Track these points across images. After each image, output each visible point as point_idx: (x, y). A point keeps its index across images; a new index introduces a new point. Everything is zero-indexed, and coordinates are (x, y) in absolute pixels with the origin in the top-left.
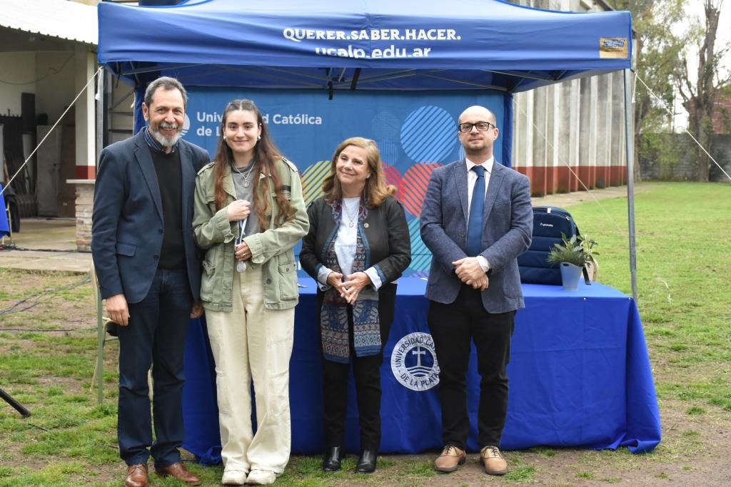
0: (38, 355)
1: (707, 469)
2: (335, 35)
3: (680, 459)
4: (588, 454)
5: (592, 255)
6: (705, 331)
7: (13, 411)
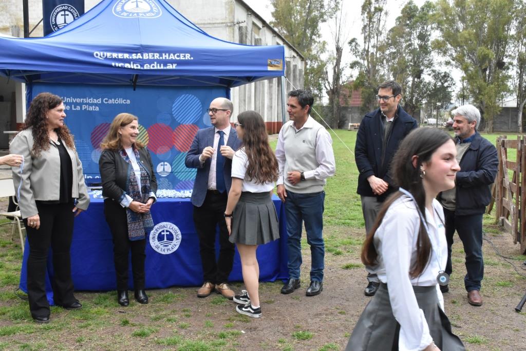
2: (123, 56)
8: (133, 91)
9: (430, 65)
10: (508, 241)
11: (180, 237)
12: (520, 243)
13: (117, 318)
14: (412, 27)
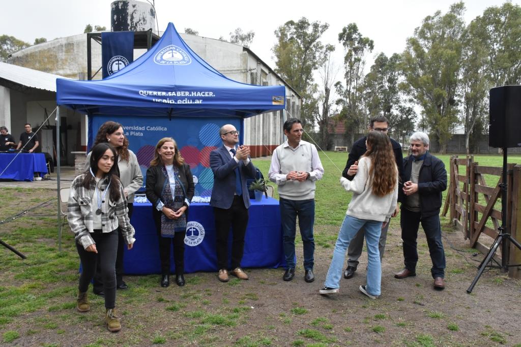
2: (161, 94)
5: (268, 187)
7: (17, 257)
8: (169, 121)
9: (398, 102)
10: (460, 237)
11: (204, 233)
12: (470, 239)
13: (154, 296)
14: (383, 73)
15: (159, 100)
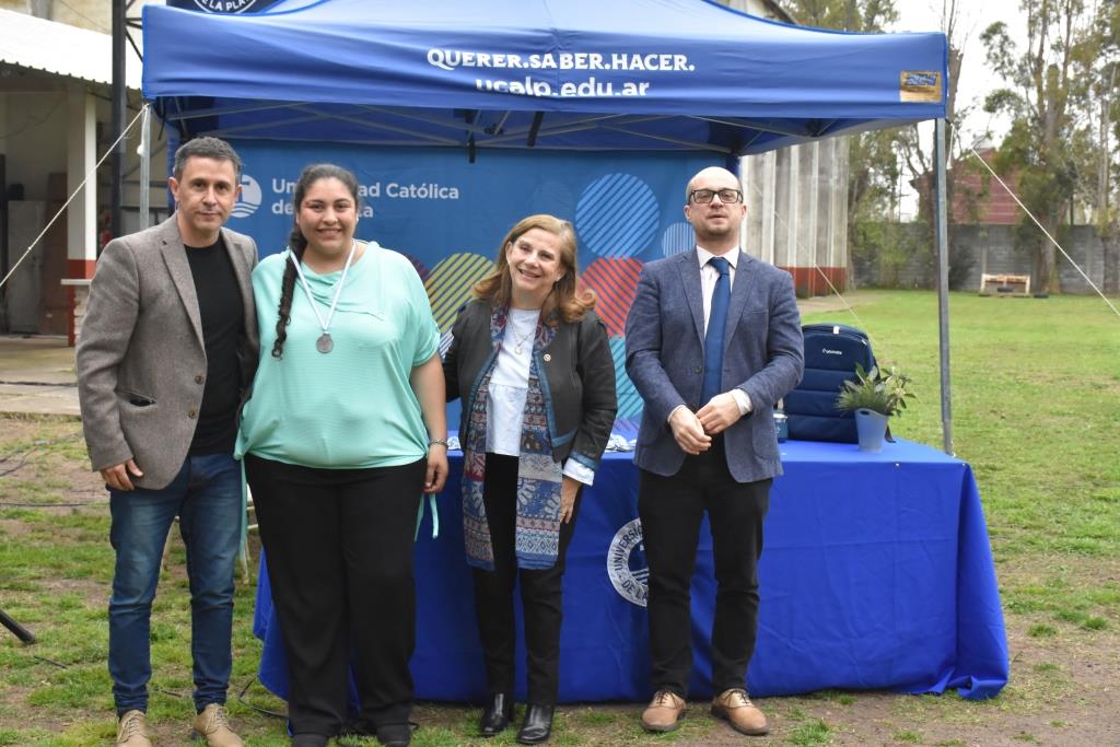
0: (37, 544)
1: (1089, 725)
2: (505, 61)
3: (1041, 708)
4: (902, 700)
5: (906, 400)
6: (1016, 507)
7: (7, 635)
15: (498, 85)
